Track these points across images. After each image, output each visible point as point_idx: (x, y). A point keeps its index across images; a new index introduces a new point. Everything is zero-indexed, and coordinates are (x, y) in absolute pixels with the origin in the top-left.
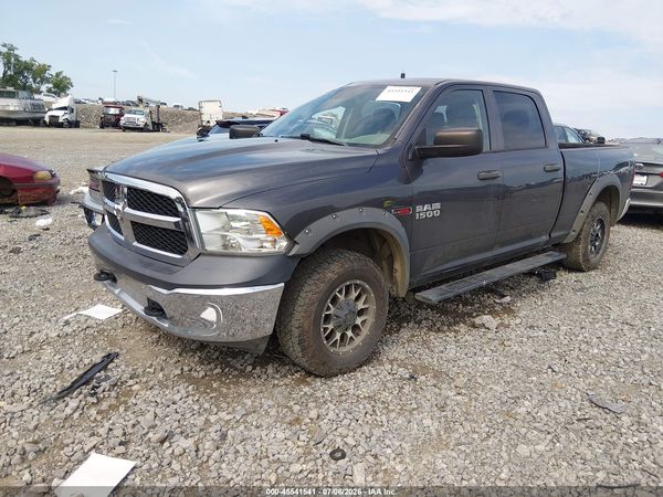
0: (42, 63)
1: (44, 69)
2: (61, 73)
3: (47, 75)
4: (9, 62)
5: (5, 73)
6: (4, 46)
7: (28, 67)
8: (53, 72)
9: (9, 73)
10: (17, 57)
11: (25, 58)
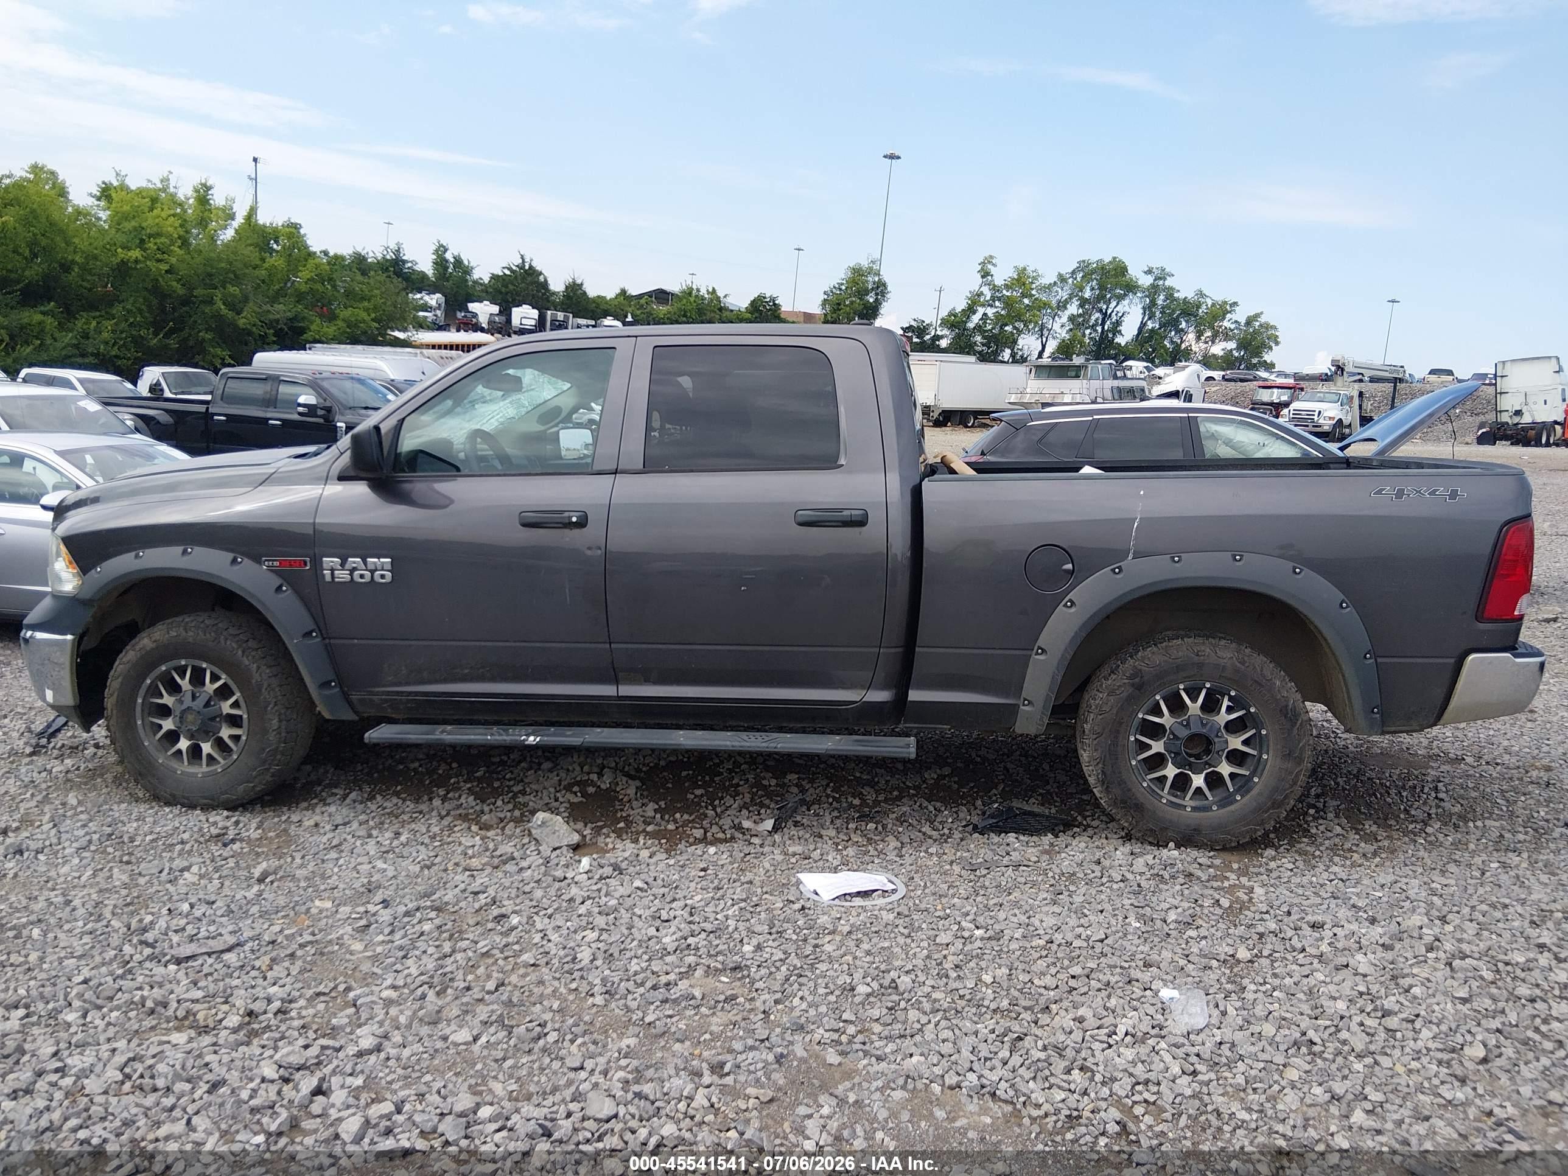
0: (1219, 298)
1: (1222, 310)
2: (1257, 316)
3: (1226, 324)
4: (1153, 303)
5: (1143, 325)
6: (1149, 272)
7: (1189, 310)
8: (1240, 315)
9: (1150, 325)
10: (1170, 293)
11: (1185, 291)
